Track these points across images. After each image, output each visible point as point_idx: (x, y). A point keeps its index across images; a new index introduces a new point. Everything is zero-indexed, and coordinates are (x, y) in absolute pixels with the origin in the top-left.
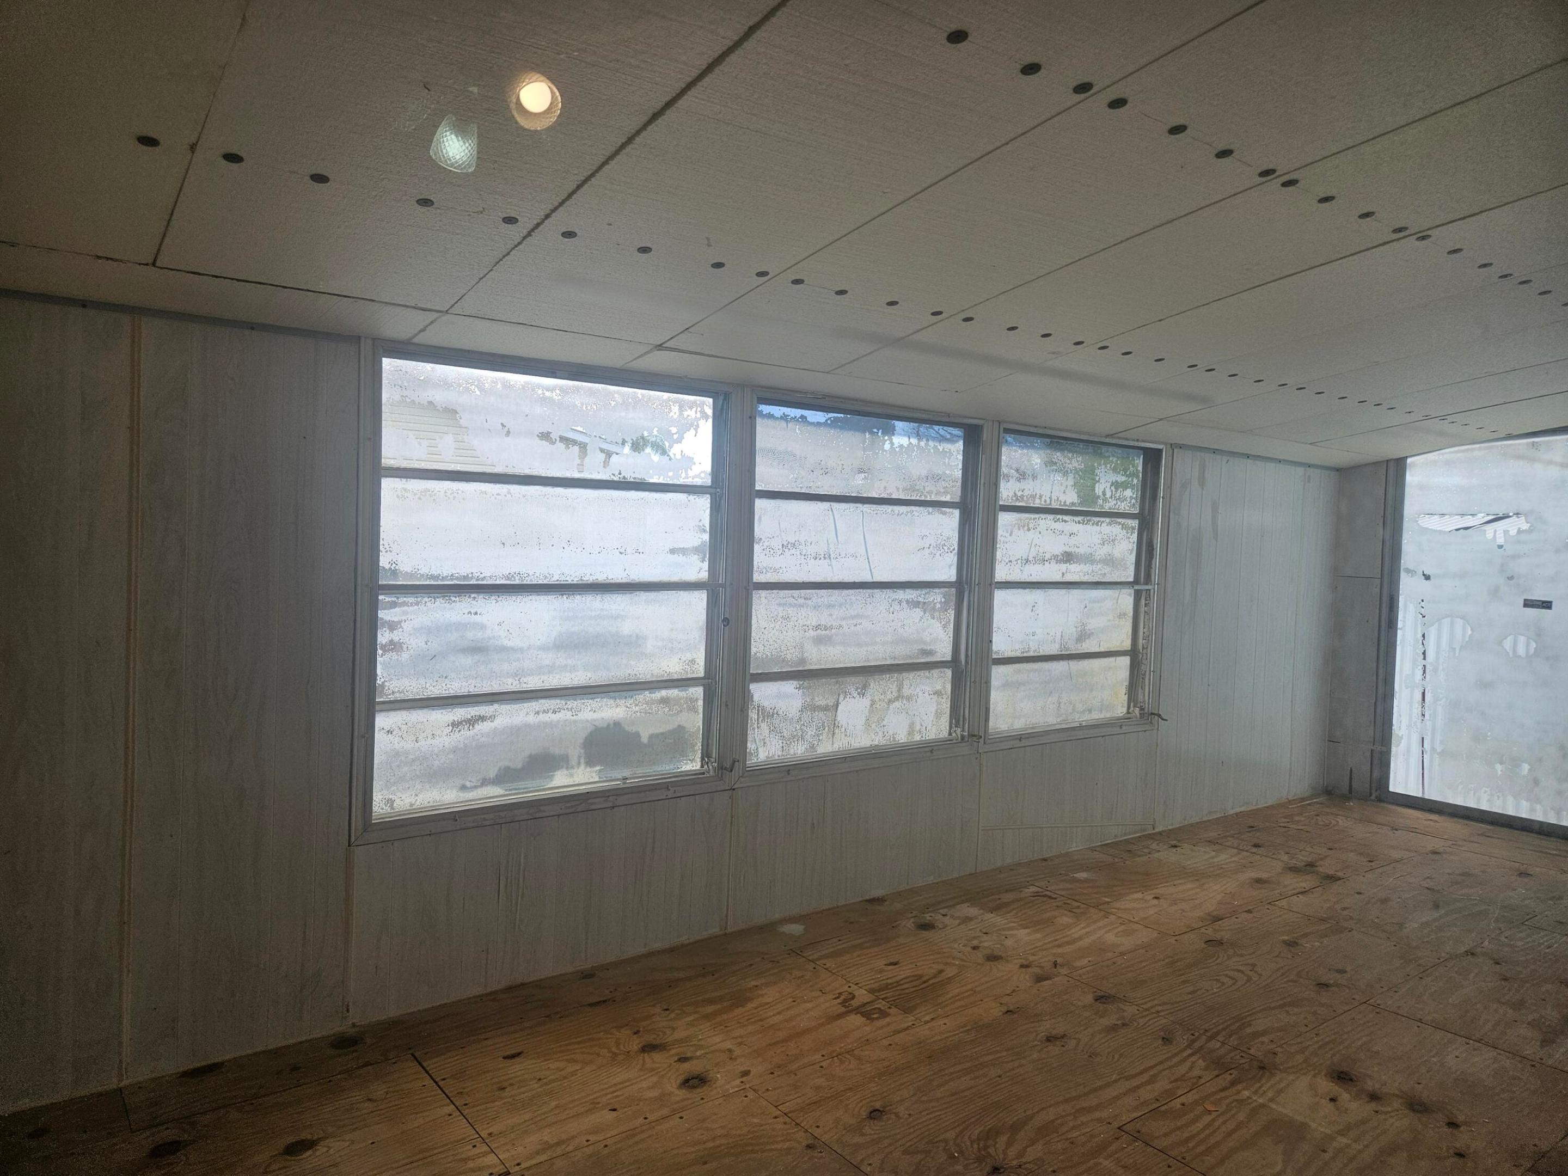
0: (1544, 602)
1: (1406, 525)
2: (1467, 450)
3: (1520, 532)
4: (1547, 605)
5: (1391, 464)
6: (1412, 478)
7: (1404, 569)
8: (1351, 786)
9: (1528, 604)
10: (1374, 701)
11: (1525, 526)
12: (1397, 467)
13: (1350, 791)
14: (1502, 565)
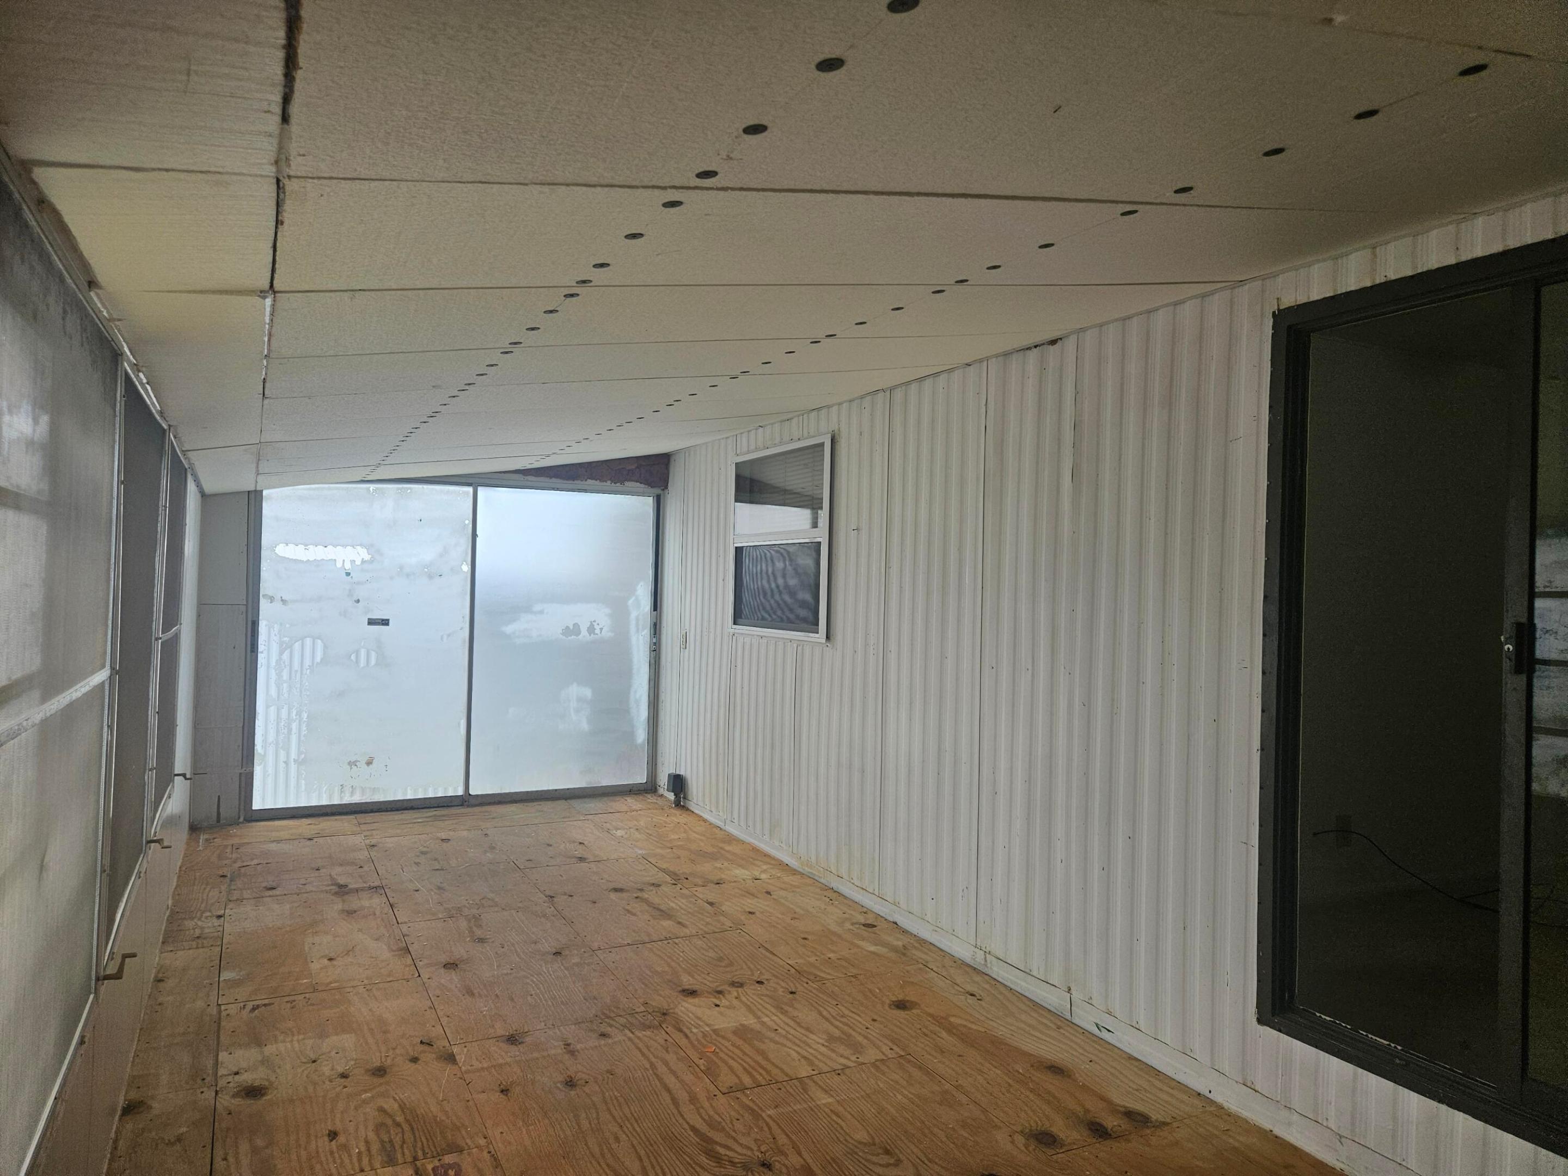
0: (383, 620)
1: (264, 553)
2: (318, 489)
3: (363, 562)
4: (385, 622)
5: (252, 496)
6: (268, 510)
7: (263, 596)
8: (219, 814)
9: (371, 622)
10: (241, 725)
11: (367, 557)
12: (254, 499)
13: (218, 821)
14: (350, 590)
